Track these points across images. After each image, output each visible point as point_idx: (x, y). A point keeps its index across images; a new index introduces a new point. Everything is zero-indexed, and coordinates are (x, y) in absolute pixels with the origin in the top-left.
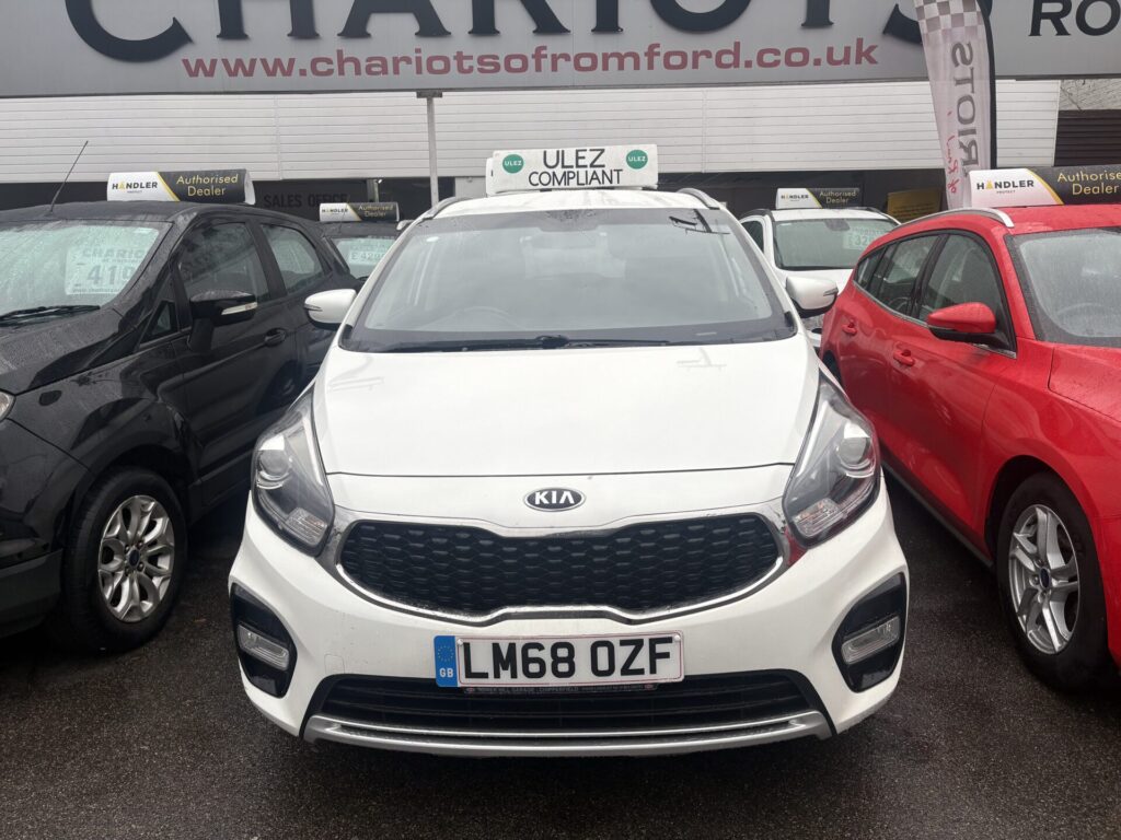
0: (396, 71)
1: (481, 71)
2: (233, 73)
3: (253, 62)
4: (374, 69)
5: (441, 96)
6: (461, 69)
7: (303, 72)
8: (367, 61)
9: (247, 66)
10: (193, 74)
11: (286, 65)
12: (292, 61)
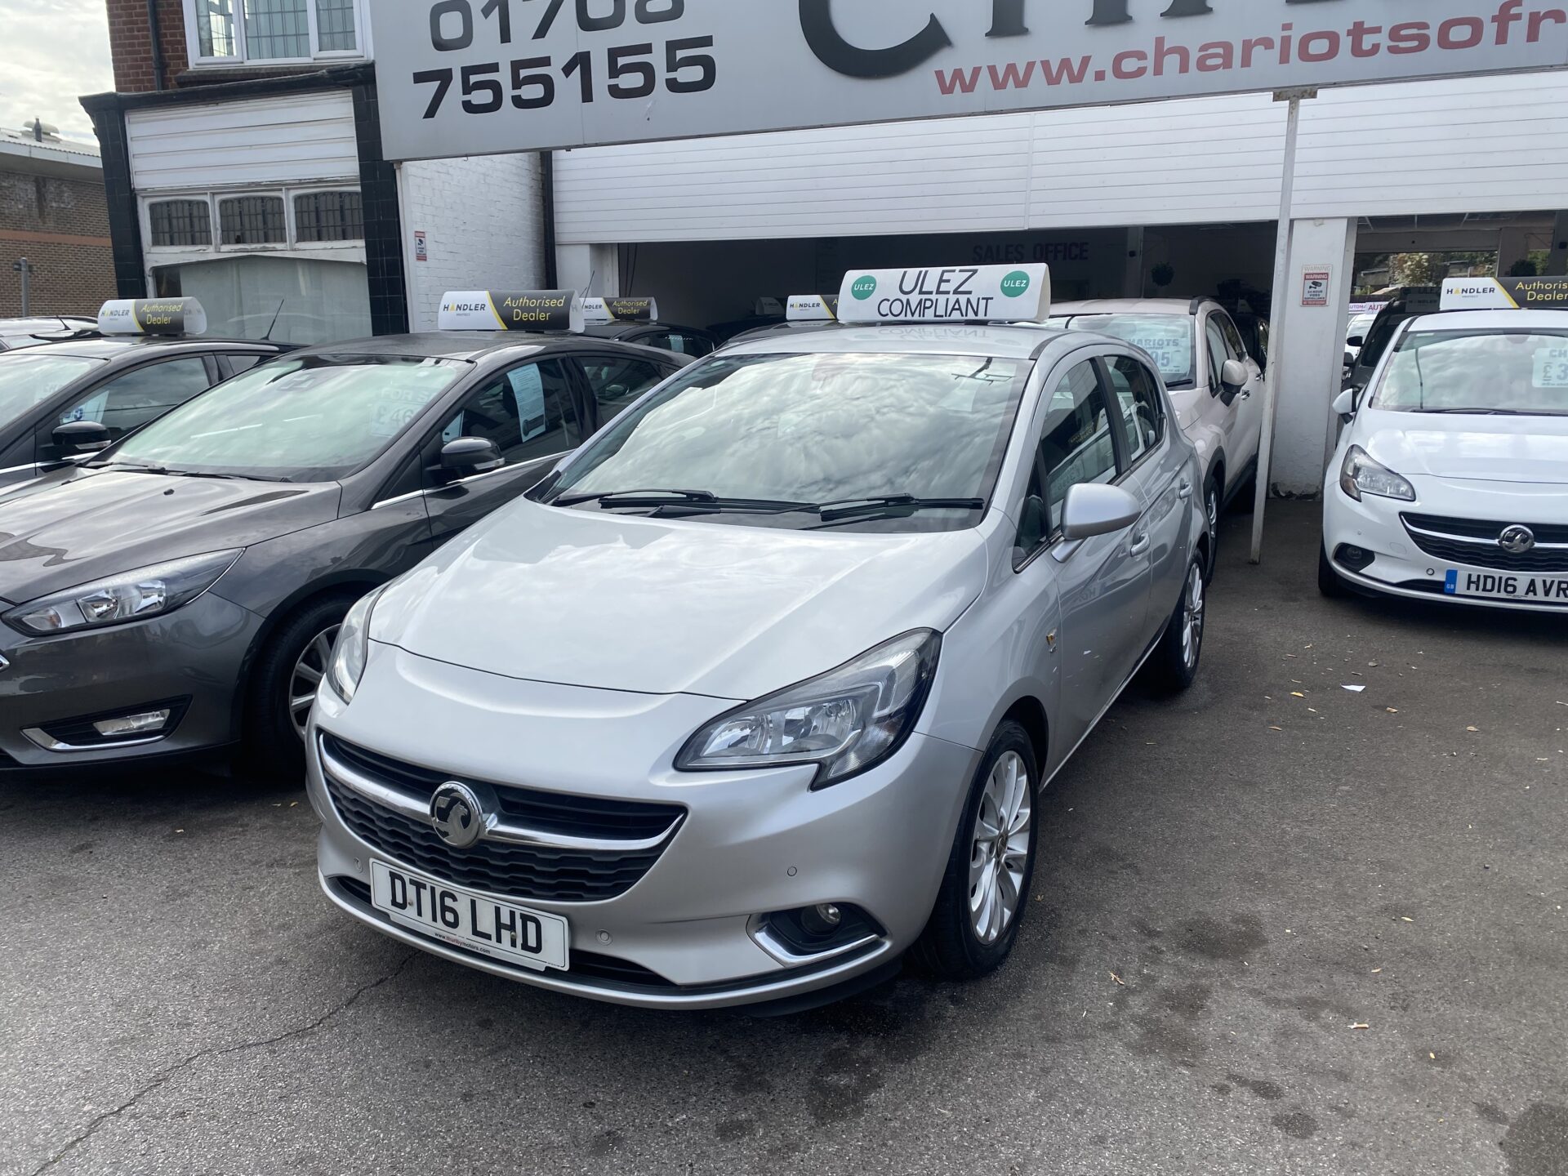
0: (1246, 62)
1: (1392, 50)
2: (999, 85)
3: (1030, 66)
4: (1210, 62)
5: (1313, 95)
6: (1357, 51)
7: (1100, 76)
8: (1199, 51)
9: (1021, 74)
10: (946, 90)
11: (1076, 68)
12: (1086, 61)
